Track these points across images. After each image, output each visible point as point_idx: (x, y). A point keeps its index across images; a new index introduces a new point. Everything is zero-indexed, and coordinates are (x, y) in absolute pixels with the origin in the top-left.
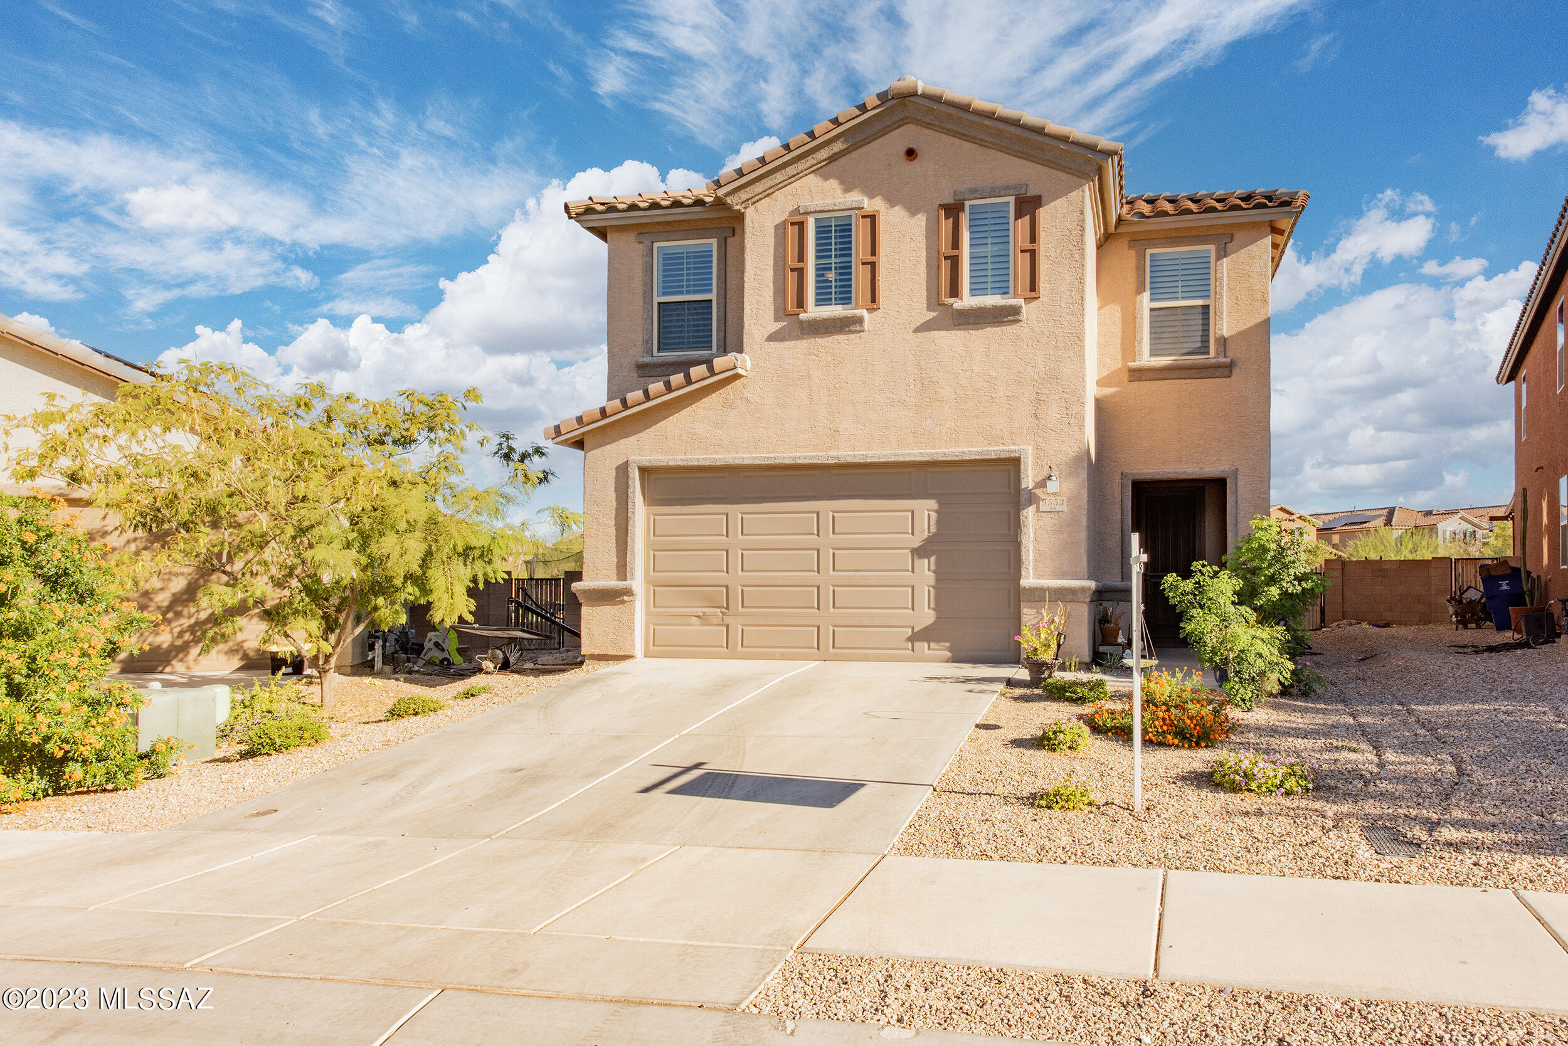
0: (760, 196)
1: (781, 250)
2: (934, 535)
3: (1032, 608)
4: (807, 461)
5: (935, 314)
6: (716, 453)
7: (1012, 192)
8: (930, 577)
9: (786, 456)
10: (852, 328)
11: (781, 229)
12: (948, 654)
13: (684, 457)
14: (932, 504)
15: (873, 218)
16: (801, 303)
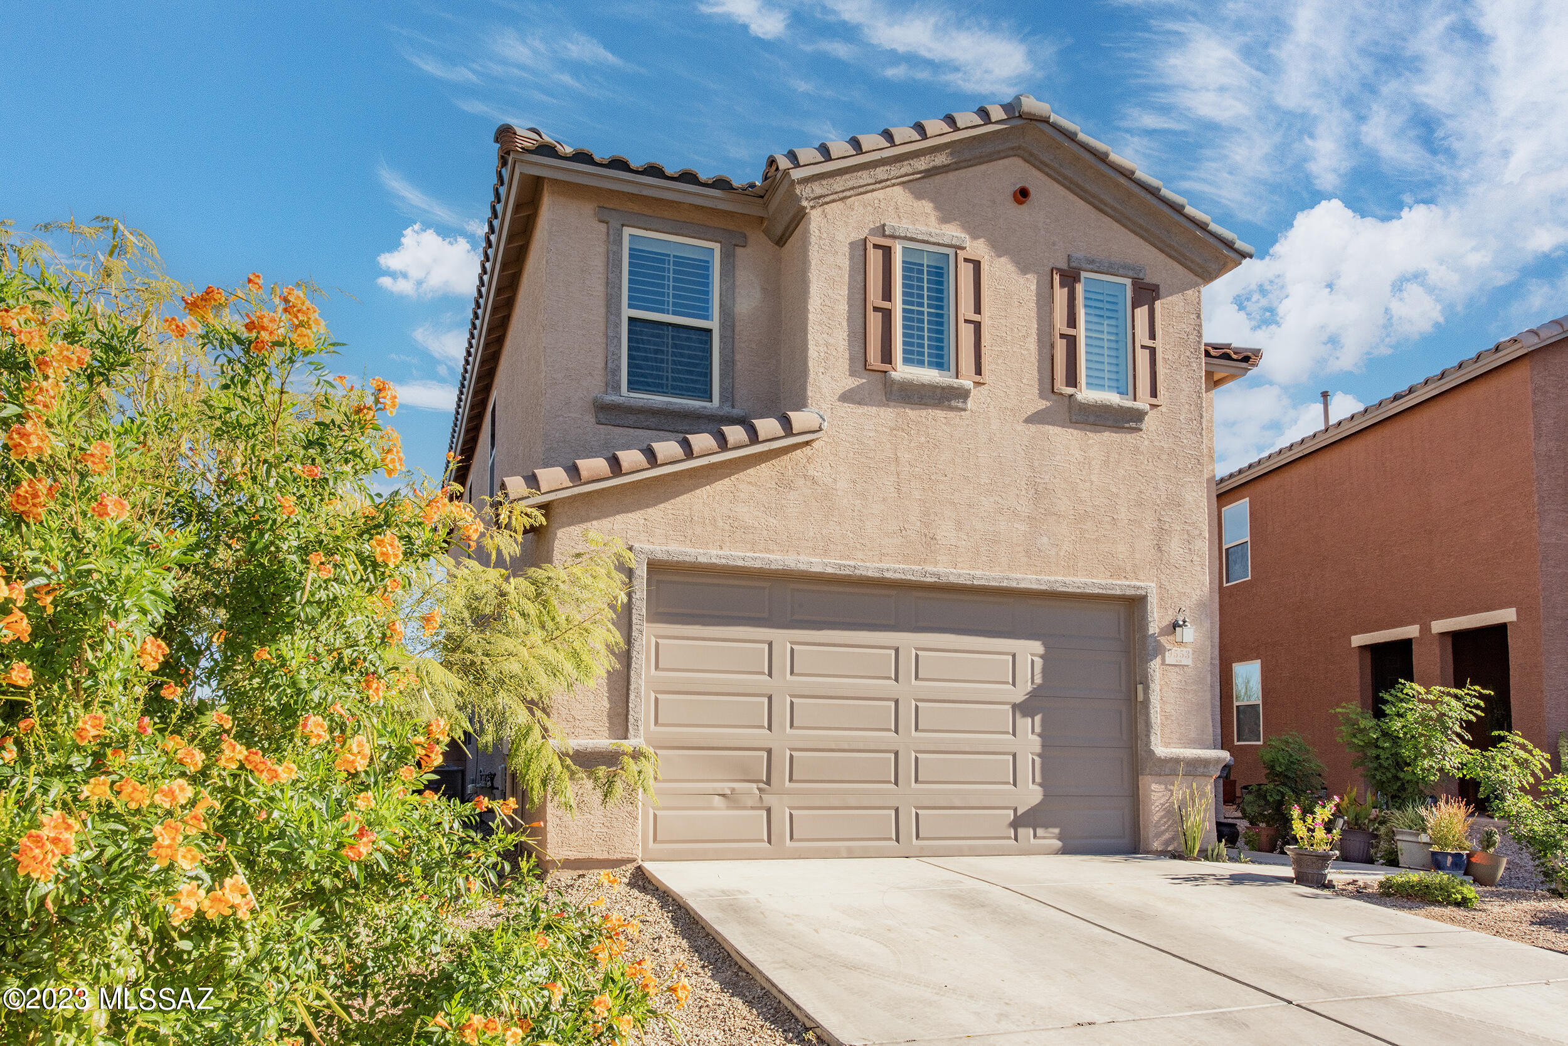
0: (835, 197)
1: (860, 278)
2: (1040, 686)
3: (1160, 783)
4: (898, 576)
5: (1048, 404)
6: (768, 551)
7: (1131, 273)
8: (1034, 743)
9: (870, 566)
10: (953, 403)
11: (860, 248)
12: (1058, 844)
13: (720, 553)
14: (1037, 647)
15: (977, 265)
16: (887, 356)
